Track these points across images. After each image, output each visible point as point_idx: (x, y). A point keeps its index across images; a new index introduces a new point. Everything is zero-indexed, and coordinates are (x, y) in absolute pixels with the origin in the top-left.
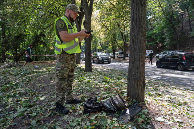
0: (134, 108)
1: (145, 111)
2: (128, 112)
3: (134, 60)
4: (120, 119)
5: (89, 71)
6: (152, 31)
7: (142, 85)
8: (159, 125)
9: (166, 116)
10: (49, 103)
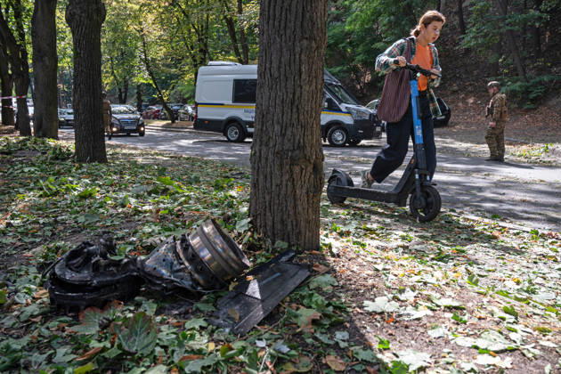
0: (278, 274)
1: (324, 280)
2: (254, 289)
3: (276, 75)
4: (217, 321)
5: (91, 161)
6: (339, 23)
7: (312, 180)
8: (379, 325)
9: (402, 291)
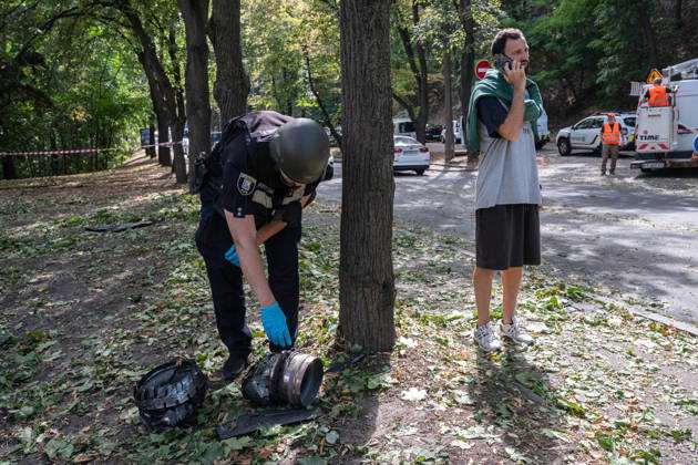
7: (381, 297)
10: (73, 372)
